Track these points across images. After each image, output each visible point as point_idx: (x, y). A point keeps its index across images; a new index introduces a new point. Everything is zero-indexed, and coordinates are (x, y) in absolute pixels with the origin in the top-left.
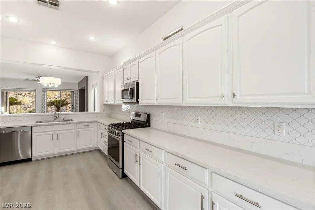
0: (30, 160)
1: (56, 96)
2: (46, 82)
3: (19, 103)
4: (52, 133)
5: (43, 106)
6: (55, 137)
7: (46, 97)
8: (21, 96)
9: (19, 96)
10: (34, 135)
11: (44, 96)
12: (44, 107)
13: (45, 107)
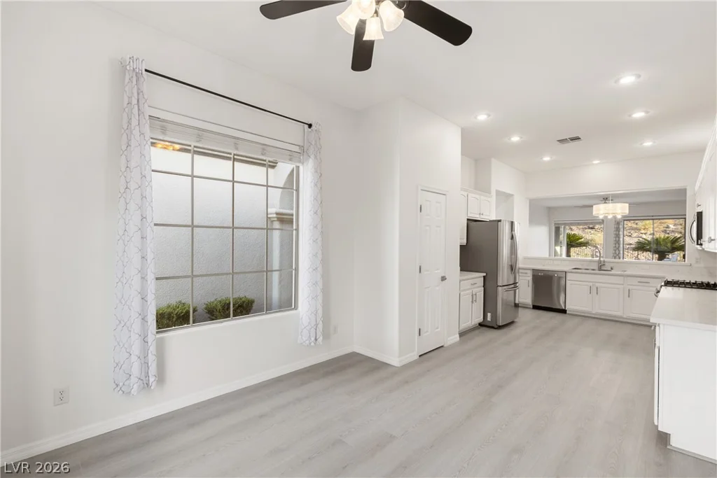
0: (564, 311)
1: (668, 227)
2: (602, 212)
3: (585, 244)
4: (591, 284)
5: (615, 251)
6: (594, 290)
7: (621, 233)
8: (592, 231)
9: (590, 230)
10: (568, 283)
11: (619, 231)
12: (617, 252)
13: (619, 251)
